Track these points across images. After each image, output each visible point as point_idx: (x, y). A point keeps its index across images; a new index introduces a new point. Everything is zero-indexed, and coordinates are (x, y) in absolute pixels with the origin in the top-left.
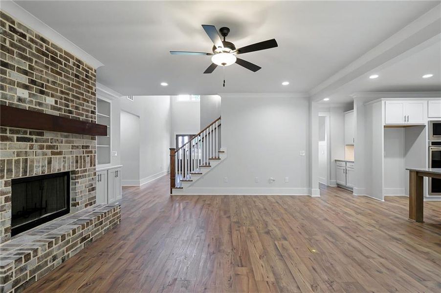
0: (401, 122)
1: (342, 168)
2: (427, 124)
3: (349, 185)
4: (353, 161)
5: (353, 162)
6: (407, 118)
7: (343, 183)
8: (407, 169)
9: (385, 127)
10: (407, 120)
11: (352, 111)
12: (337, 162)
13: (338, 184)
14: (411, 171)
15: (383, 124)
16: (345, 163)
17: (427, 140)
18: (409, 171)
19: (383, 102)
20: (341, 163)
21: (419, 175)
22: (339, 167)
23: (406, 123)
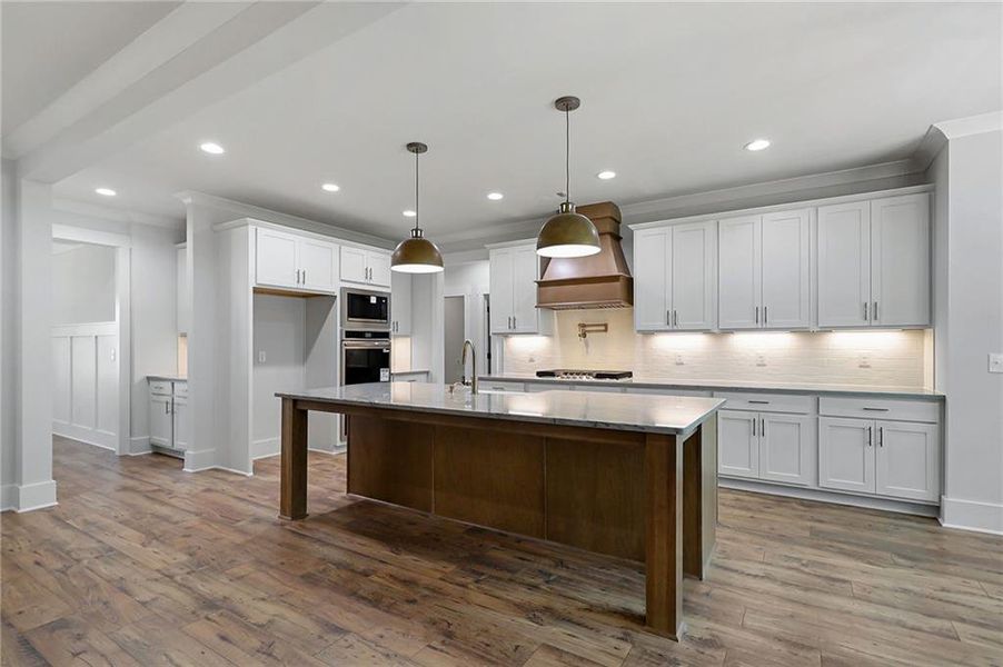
0: (289, 283)
1: (164, 399)
2: (338, 294)
3: (179, 445)
4: (186, 378)
5: (185, 381)
6: (301, 276)
7: (165, 441)
8: (277, 395)
9: (256, 291)
10: (301, 280)
11: (183, 244)
12: (152, 383)
13: (154, 446)
14: (285, 398)
15: (252, 285)
16: (170, 384)
17: (339, 328)
18: (280, 399)
19: (251, 229)
20: (162, 384)
21: (301, 407)
22: (155, 397)
23: (301, 286)
